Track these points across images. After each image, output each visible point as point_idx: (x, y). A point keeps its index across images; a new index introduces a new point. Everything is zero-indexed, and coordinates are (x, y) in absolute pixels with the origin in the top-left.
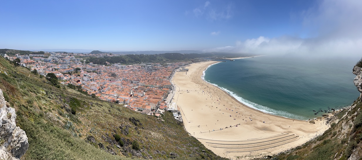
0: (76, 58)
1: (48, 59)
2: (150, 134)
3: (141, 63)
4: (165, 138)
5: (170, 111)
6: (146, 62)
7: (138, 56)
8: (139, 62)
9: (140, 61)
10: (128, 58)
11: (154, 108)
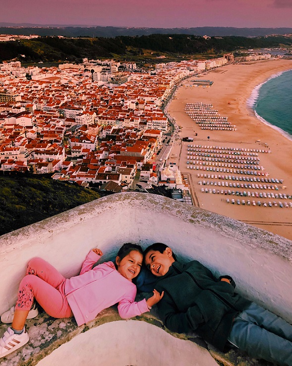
8: (76, 59)
10: (40, 45)
11: (126, 177)
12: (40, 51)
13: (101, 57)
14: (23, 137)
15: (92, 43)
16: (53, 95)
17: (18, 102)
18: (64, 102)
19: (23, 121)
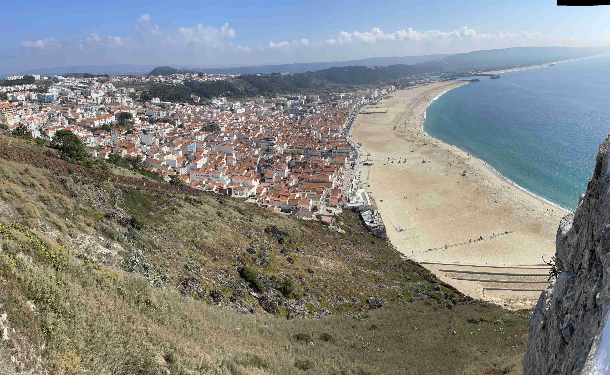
0: (116, 87)
1: (47, 94)
2: (316, 262)
3: (274, 96)
4: (350, 270)
5: (354, 209)
6: (286, 94)
7: (267, 77)
8: (270, 94)
9: (271, 92)
10: (242, 83)
11: (316, 203)
12: (241, 88)
13: (290, 92)
14: (224, 163)
15: (283, 80)
16: (251, 127)
17: (222, 132)
18: (259, 133)
19: (225, 149)
